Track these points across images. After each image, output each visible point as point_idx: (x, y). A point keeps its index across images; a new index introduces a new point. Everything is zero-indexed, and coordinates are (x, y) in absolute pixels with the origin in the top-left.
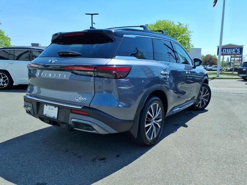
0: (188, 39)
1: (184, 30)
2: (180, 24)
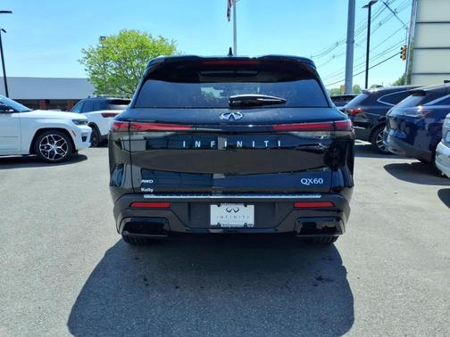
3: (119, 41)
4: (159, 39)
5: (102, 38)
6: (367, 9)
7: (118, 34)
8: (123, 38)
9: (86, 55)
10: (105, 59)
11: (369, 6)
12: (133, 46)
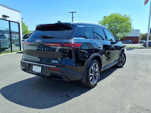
0: (130, 24)
1: (128, 19)
2: (125, 15)
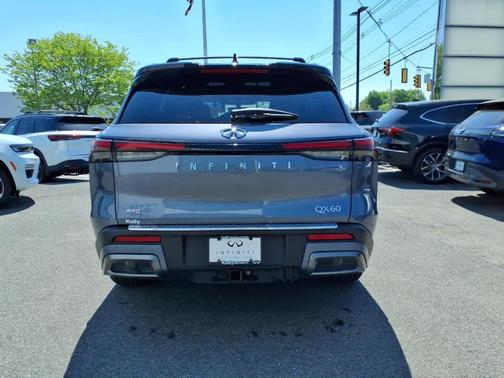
3: (55, 46)
4: (106, 45)
5: (31, 42)
6: (356, 17)
7: (52, 37)
8: (59, 41)
9: (9, 63)
10: (37, 67)
11: (358, 13)
12: (73, 52)
